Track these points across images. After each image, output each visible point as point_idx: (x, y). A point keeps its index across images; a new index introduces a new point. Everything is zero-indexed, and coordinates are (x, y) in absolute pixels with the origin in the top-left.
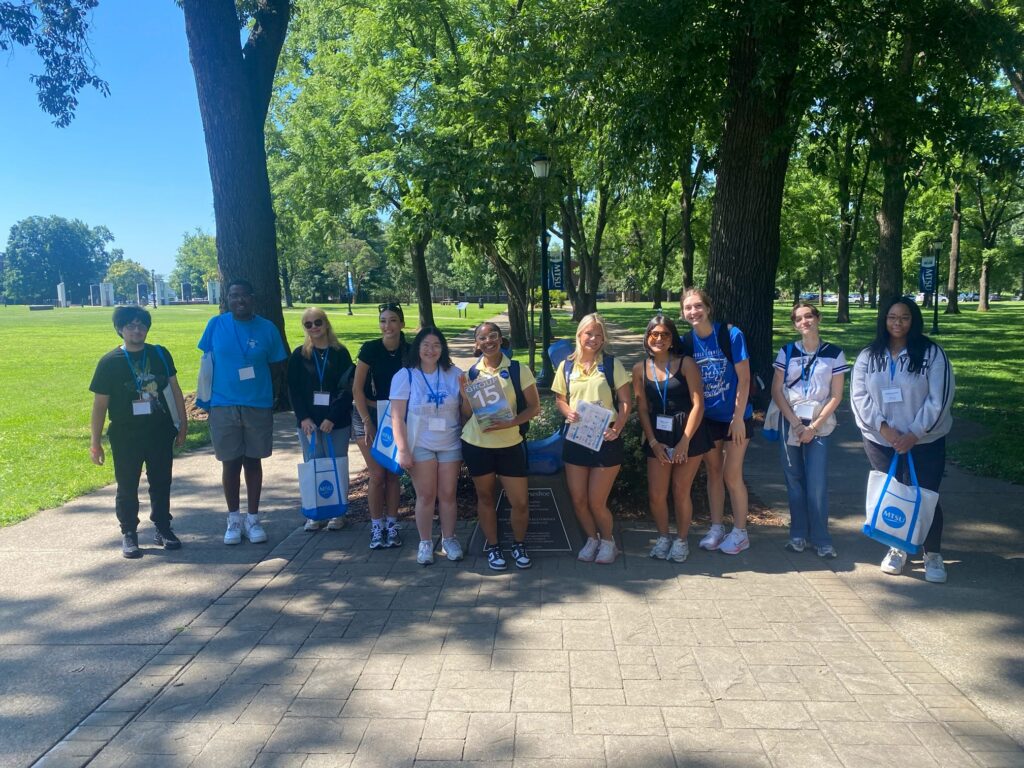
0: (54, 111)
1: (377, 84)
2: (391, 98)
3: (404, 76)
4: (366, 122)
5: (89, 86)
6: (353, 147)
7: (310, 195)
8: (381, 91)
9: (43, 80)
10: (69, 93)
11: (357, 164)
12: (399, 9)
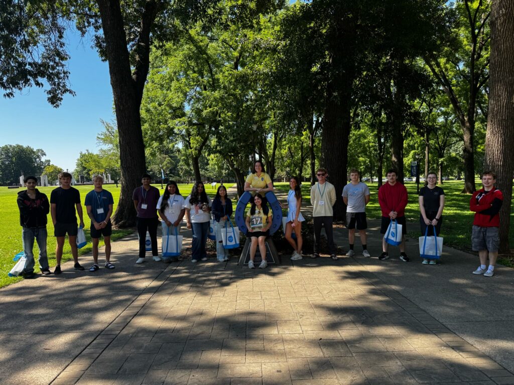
0: (53, 103)
1: (179, 89)
2: (185, 94)
3: (192, 86)
4: (175, 105)
5: (68, 93)
6: (169, 116)
7: (150, 136)
8: (182, 92)
9: (49, 92)
10: (59, 96)
11: (171, 123)
12: (189, 58)
